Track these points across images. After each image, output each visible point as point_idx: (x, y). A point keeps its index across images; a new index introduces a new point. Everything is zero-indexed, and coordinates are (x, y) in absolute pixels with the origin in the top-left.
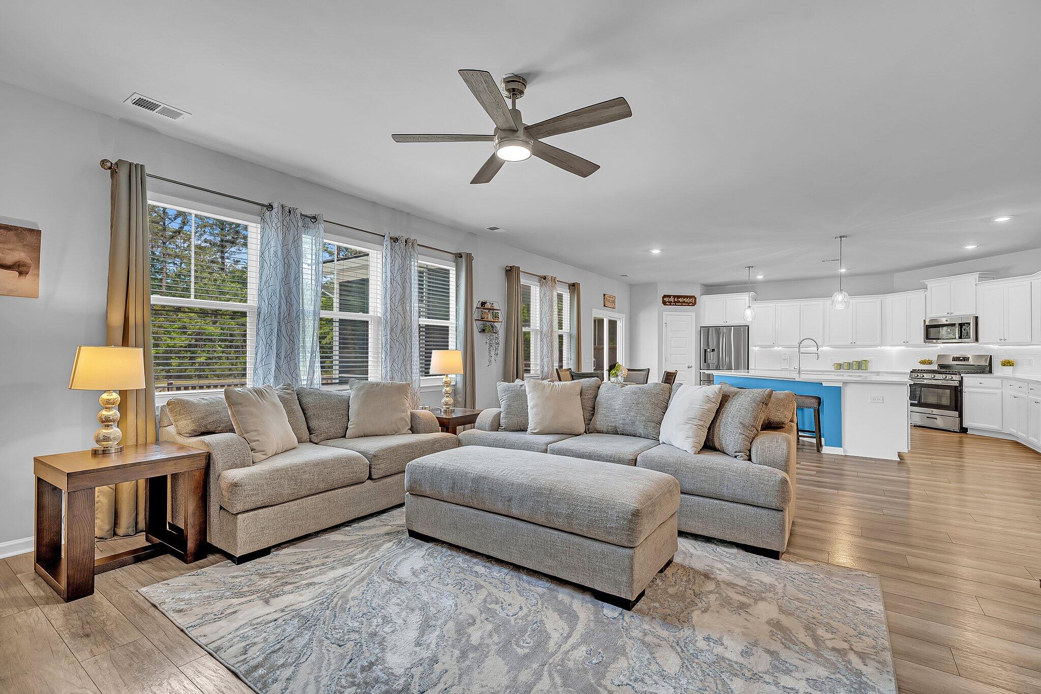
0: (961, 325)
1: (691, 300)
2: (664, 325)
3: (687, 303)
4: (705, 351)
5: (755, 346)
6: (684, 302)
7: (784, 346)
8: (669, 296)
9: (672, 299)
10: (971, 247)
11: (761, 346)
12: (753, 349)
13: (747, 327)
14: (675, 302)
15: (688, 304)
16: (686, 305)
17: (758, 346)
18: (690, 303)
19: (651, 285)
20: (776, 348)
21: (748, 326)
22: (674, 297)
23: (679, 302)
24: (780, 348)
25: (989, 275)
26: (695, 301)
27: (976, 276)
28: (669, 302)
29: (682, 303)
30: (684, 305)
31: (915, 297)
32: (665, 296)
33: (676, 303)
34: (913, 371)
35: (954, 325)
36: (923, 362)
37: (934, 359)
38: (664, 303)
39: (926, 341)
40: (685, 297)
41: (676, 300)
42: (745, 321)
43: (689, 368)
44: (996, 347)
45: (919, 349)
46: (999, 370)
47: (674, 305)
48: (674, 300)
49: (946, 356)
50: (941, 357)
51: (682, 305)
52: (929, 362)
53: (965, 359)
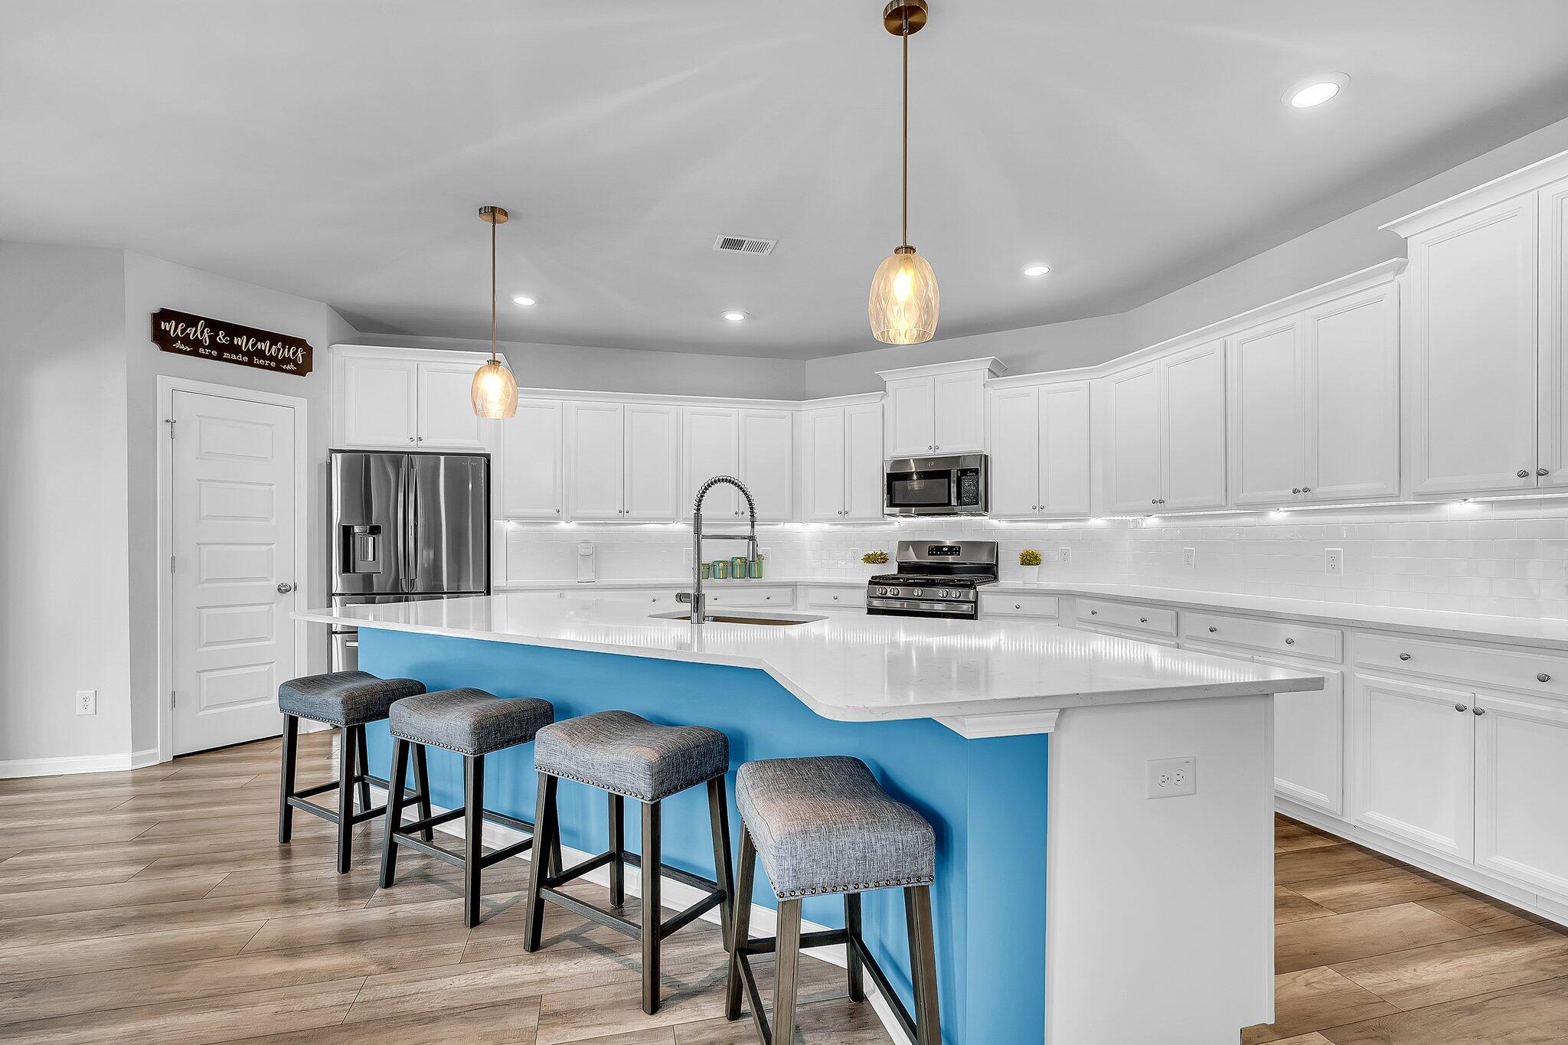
0: (963, 474)
1: (289, 353)
2: (162, 430)
3: (271, 358)
4: (347, 532)
5: (508, 518)
6: (260, 354)
7: (582, 520)
8: (188, 321)
9: (200, 334)
11: (521, 519)
12: (503, 527)
13: (483, 459)
14: (214, 344)
15: (279, 365)
16: (269, 368)
17: (514, 518)
18: (286, 361)
20: (563, 525)
21: (488, 457)
22: (214, 325)
23: (237, 349)
24: (573, 525)
25: (1004, 367)
26: (308, 358)
28: (186, 340)
29: (247, 353)
30: (259, 366)
31: (861, 409)
32: (163, 316)
33: (220, 352)
34: (875, 581)
35: (946, 474)
36: (870, 559)
37: (892, 550)
38: (163, 340)
39: (887, 510)
40: (262, 335)
41: (221, 338)
42: (478, 440)
43: (279, 590)
44: (1003, 524)
45: (859, 529)
46: (1011, 575)
47: (210, 357)
48: (212, 338)
49: (916, 545)
50: (904, 545)
51: (250, 364)
52: (882, 559)
53: (953, 550)
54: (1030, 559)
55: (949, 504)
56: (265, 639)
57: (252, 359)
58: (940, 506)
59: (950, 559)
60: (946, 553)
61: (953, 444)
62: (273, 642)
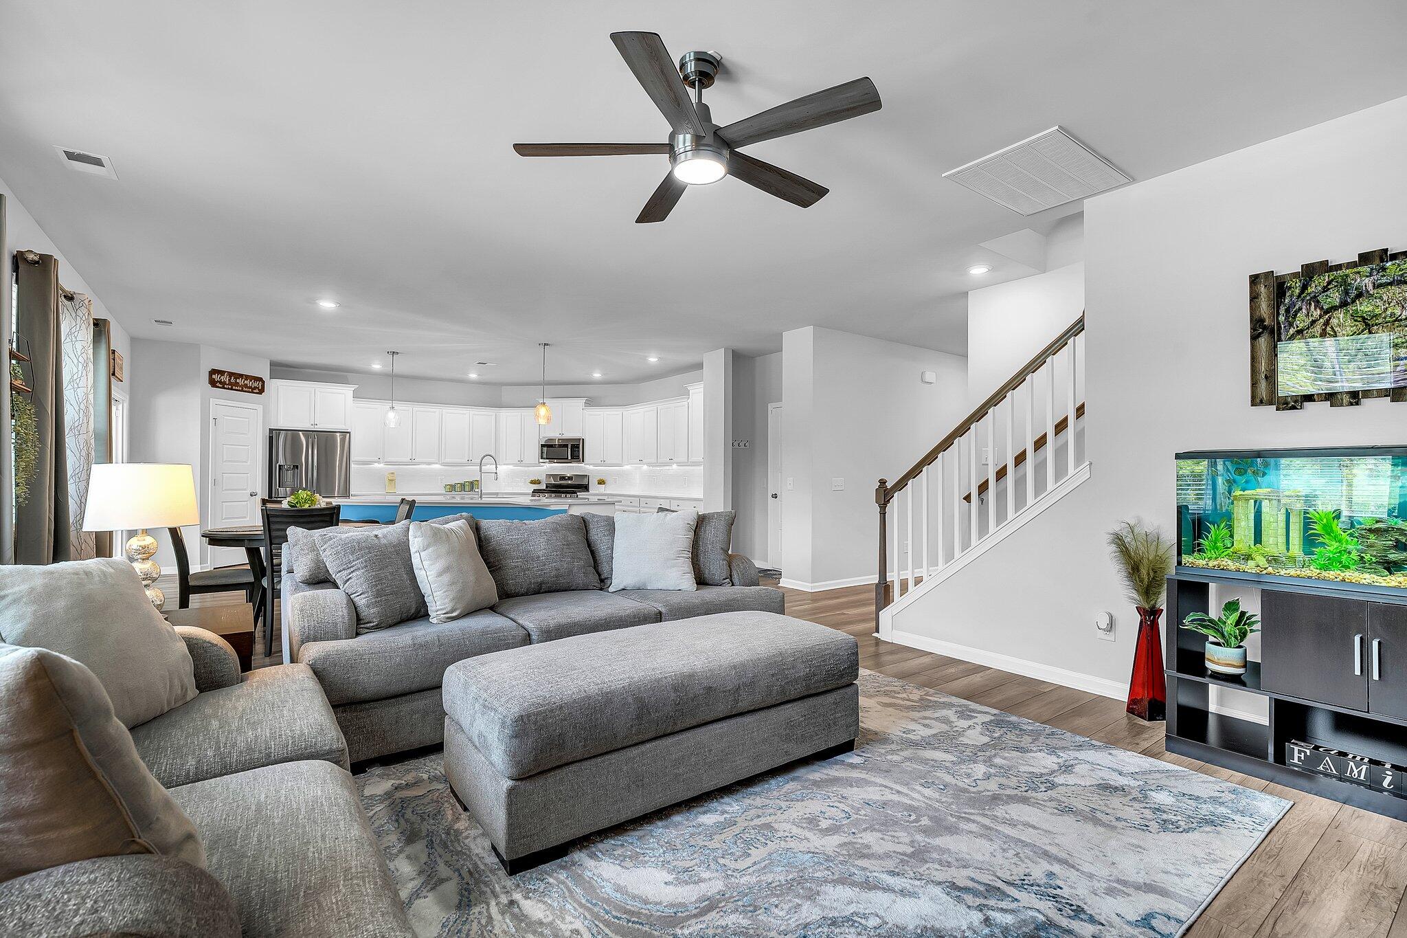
0: (573, 446)
1: (256, 385)
2: (212, 423)
3: (250, 387)
4: (281, 468)
6: (246, 386)
7: (387, 463)
8: (221, 373)
9: (225, 378)
10: (597, 375)
13: (347, 434)
14: (231, 383)
15: (252, 390)
16: (248, 392)
18: (255, 388)
19: (192, 347)
21: (349, 432)
22: (231, 374)
23: (237, 384)
25: (591, 402)
26: (263, 386)
27: (584, 400)
28: (220, 382)
29: (242, 386)
30: (244, 391)
31: (528, 414)
32: (213, 372)
33: (232, 386)
34: (535, 491)
35: (566, 446)
36: (533, 482)
37: (543, 478)
38: (213, 383)
39: (541, 460)
40: (247, 377)
41: (233, 380)
42: (345, 424)
43: (251, 495)
44: (591, 467)
45: (526, 468)
46: (594, 489)
47: (228, 389)
48: (229, 380)
49: (554, 476)
50: (549, 476)
51: (242, 391)
52: (539, 482)
53: (570, 478)
54: (601, 482)
55: (567, 459)
56: (245, 517)
57: (243, 389)
58: (563, 459)
59: (570, 482)
60: (567, 480)
61: (570, 434)
62: (248, 519)
